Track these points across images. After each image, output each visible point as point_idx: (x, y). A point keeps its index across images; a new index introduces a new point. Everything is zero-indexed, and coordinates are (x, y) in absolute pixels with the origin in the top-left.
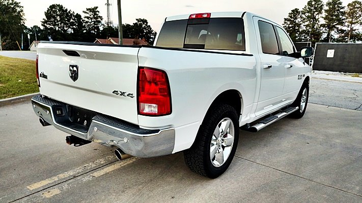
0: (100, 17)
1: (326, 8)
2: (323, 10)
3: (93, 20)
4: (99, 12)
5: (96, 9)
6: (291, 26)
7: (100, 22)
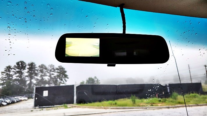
1: (28, 67)
2: (26, 68)
6: (6, 76)
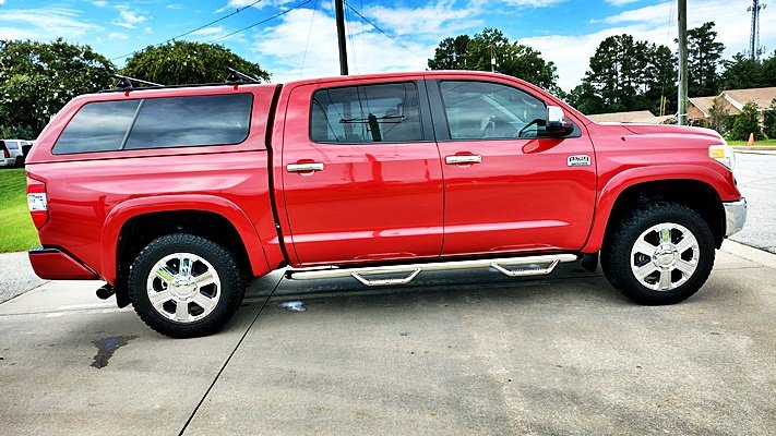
0: (717, 45)
3: (698, 56)
4: (714, 34)
5: (709, 28)
7: (716, 56)
